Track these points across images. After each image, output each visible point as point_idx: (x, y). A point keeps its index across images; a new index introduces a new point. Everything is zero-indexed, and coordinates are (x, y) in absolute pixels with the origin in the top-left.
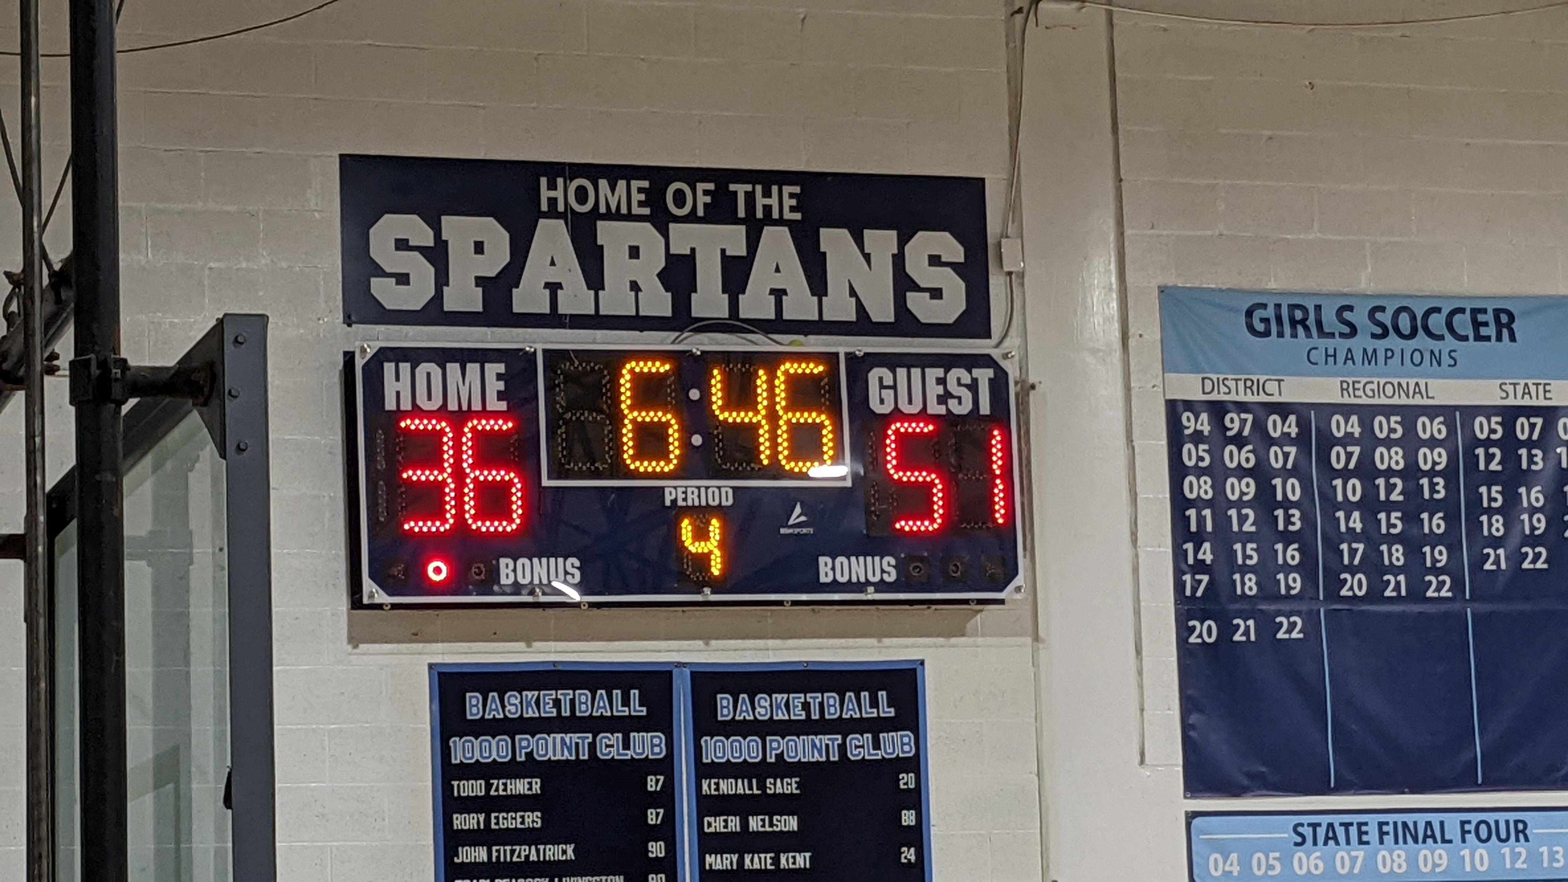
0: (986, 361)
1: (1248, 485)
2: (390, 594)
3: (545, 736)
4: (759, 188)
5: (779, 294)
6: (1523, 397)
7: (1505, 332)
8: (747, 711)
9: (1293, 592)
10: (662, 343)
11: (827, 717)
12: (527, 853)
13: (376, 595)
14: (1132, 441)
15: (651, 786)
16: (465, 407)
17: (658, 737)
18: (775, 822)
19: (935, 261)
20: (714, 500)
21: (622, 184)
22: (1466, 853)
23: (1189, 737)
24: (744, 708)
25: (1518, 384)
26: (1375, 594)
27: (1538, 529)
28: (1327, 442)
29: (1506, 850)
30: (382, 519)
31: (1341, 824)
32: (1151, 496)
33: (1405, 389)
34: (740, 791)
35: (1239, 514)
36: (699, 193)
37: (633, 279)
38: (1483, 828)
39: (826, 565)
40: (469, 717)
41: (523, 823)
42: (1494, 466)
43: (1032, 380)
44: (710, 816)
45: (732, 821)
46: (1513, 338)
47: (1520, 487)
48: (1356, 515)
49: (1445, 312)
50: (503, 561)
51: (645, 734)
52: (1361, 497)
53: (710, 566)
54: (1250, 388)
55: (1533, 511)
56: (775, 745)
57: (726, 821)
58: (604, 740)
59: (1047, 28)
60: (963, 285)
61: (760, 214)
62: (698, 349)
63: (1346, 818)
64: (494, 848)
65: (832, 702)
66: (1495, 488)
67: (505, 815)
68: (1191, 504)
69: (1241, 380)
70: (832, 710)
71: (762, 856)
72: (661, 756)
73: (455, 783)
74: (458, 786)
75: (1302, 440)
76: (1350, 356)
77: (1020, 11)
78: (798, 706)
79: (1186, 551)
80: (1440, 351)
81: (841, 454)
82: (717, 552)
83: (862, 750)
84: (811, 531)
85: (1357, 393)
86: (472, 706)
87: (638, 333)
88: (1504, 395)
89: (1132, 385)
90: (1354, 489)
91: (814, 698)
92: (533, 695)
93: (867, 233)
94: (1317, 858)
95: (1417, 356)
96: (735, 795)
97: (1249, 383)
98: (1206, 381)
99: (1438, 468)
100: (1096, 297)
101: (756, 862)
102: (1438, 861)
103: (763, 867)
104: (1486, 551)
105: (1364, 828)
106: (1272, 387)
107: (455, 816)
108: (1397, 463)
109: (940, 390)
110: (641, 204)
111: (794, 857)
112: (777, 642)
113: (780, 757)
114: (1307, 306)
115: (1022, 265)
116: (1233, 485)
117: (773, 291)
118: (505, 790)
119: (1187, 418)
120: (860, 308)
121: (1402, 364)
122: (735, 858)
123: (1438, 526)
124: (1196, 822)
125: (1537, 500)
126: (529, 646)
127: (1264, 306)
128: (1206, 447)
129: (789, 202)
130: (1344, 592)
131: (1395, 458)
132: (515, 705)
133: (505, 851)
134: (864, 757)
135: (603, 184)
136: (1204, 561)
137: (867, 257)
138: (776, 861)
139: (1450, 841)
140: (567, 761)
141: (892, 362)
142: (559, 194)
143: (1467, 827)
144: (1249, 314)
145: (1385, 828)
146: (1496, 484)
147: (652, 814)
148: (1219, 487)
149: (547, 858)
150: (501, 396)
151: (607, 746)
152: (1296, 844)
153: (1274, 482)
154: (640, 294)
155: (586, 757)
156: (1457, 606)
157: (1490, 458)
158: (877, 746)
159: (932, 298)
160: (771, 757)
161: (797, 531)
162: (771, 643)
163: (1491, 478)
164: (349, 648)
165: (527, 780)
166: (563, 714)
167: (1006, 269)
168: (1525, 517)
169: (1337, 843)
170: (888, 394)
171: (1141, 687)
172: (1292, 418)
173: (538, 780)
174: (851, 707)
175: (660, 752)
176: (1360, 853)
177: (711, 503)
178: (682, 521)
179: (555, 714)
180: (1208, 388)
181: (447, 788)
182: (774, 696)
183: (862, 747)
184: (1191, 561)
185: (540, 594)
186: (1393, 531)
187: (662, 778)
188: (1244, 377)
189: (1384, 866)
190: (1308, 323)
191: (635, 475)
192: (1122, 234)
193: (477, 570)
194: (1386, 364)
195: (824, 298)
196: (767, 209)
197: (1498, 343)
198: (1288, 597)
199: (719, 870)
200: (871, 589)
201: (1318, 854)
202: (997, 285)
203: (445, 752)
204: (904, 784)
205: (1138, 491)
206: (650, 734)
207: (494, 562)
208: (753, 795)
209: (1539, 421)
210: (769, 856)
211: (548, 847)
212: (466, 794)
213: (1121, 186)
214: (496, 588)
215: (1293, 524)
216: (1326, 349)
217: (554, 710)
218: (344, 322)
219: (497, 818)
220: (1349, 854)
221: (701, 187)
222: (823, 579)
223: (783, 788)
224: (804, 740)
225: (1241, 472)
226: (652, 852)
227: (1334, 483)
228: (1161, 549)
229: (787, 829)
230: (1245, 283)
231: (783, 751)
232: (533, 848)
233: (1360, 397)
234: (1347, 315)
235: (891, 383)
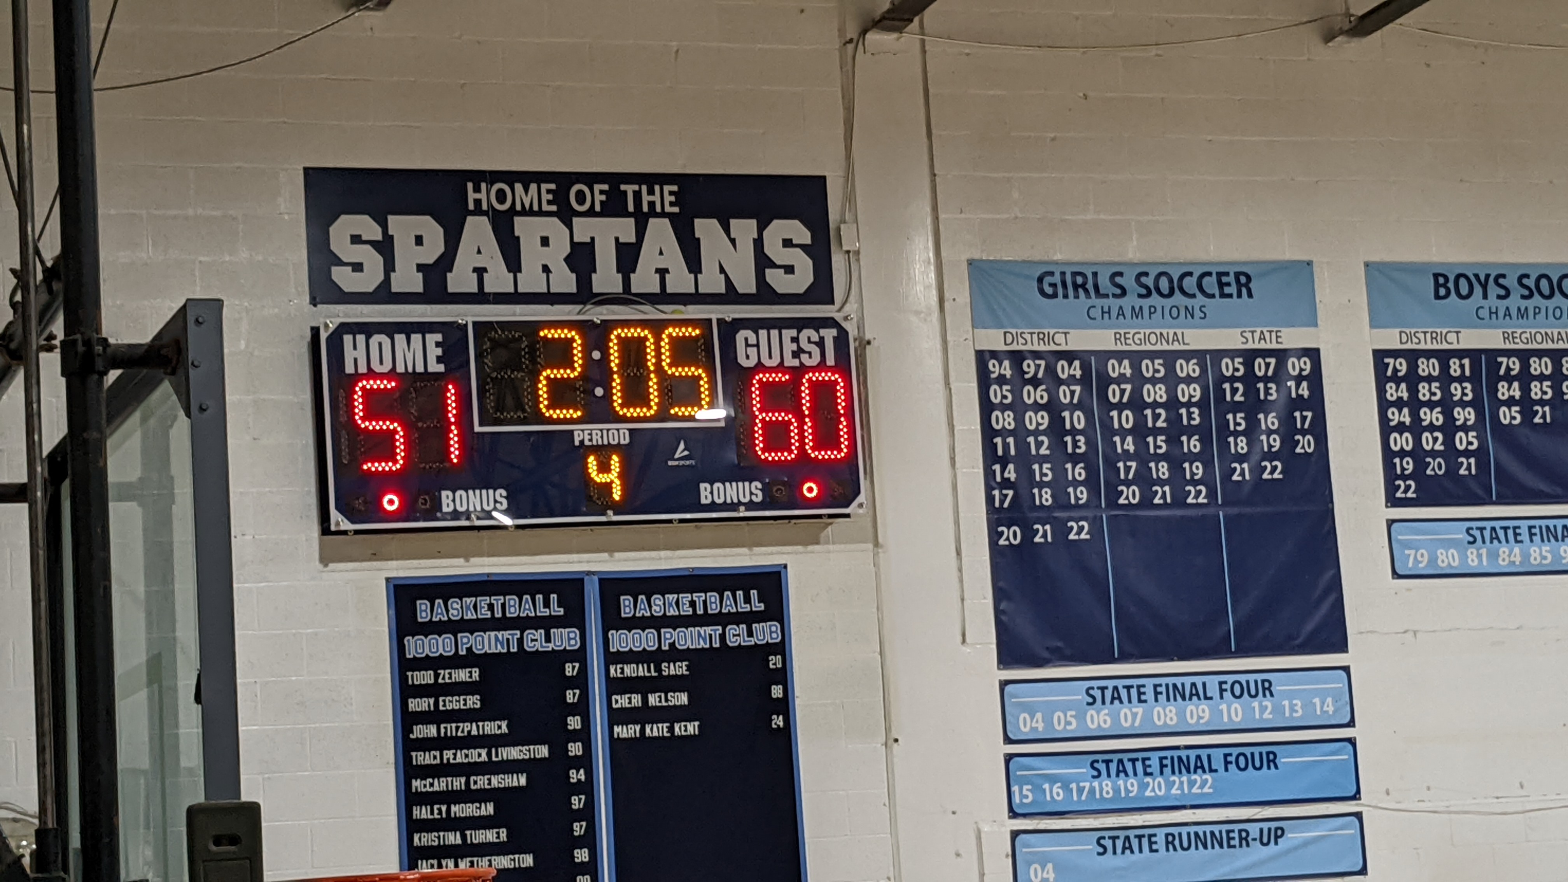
0: (830, 323)
1: (1043, 417)
2: (353, 522)
3: (482, 634)
4: (644, 188)
5: (662, 272)
6: (1259, 342)
7: (1244, 290)
8: (645, 609)
9: (1081, 502)
10: (569, 314)
11: (710, 612)
12: (469, 729)
13: (341, 523)
14: (949, 384)
15: (569, 672)
16: (410, 370)
17: (574, 632)
18: (669, 698)
19: (788, 243)
20: (614, 440)
21: (533, 187)
22: (1224, 707)
23: (1001, 620)
24: (643, 607)
25: (1255, 331)
26: (1146, 502)
27: (1274, 446)
28: (1105, 381)
29: (1255, 704)
30: (346, 462)
31: (1124, 687)
32: (965, 428)
33: (1166, 338)
34: (641, 674)
35: (1036, 440)
36: (596, 192)
37: (544, 263)
38: (1237, 688)
39: (706, 490)
40: (420, 620)
41: (465, 704)
42: (1238, 398)
43: (867, 338)
44: (617, 694)
45: (635, 698)
46: (1250, 295)
47: (1259, 413)
48: (1129, 439)
49: (1196, 275)
50: (444, 493)
51: (563, 630)
52: (1133, 426)
53: (612, 493)
54: (1043, 339)
55: (1270, 432)
56: (668, 636)
57: (630, 699)
58: (530, 636)
59: (872, 54)
60: (810, 262)
61: (645, 209)
62: (598, 319)
63: (1128, 682)
64: (442, 726)
65: (713, 600)
66: (1240, 415)
67: (450, 698)
68: (997, 433)
69: (1035, 333)
70: (714, 606)
71: (660, 725)
72: (576, 647)
73: (409, 674)
74: (412, 676)
75: (1085, 380)
76: (1121, 312)
77: (851, 41)
78: (686, 604)
79: (994, 471)
80: (1193, 307)
81: (715, 401)
82: (617, 482)
83: (738, 638)
84: (693, 462)
85: (1128, 342)
86: (421, 611)
87: (549, 307)
88: (1244, 340)
89: (948, 338)
90: (1127, 419)
91: (699, 597)
92: (471, 601)
93: (733, 222)
94: (1105, 715)
95: (1175, 310)
96: (637, 677)
97: (1041, 336)
98: (1008, 335)
99: (1194, 400)
100: (918, 269)
101: (655, 730)
102: (1201, 714)
103: (661, 734)
104: (1234, 465)
105: (1142, 690)
106: (1060, 338)
107: (410, 700)
108: (1161, 397)
109: (794, 347)
110: (549, 202)
111: (686, 726)
112: (669, 553)
113: (672, 645)
114: (1086, 273)
115: (857, 244)
116: (1030, 418)
117: (658, 271)
118: (450, 678)
119: (992, 364)
120: (728, 282)
121: (1163, 318)
122: (638, 728)
123: (1195, 446)
124: (1009, 688)
125: (1273, 423)
126: (468, 561)
127: (1052, 274)
128: (1008, 387)
129: (668, 198)
130: (1122, 501)
131: (1159, 393)
132: (457, 609)
133: (451, 727)
134: (740, 643)
135: (518, 187)
136: (1009, 479)
137: (733, 241)
138: (671, 729)
139: (1211, 698)
140: (500, 653)
141: (755, 325)
142: (482, 196)
143: (1224, 686)
144: (1040, 280)
145: (1159, 689)
146: (1240, 411)
147: (570, 694)
148: (1019, 420)
149: (486, 733)
150: (439, 360)
151: (532, 640)
152: (1089, 704)
153: (1063, 414)
154: (551, 275)
155: (515, 650)
156: (1211, 511)
157: (1234, 391)
158: (750, 634)
159: (786, 273)
160: (665, 646)
161: (682, 463)
162: (663, 553)
163: (1236, 407)
164: (320, 567)
165: (468, 670)
166: (497, 616)
167: (845, 248)
168: (1264, 437)
169: (1121, 702)
170: (752, 351)
171: (961, 581)
172: (1077, 363)
173: (477, 670)
174: (728, 603)
175: (575, 644)
176: (1139, 710)
177: (612, 442)
178: (588, 457)
179: (489, 616)
180: (1009, 341)
181: (403, 679)
182: (666, 596)
183: (739, 635)
184: (998, 479)
185: (475, 519)
186: (1159, 451)
187: (577, 665)
188: (1036, 331)
189: (1159, 719)
190: (1087, 286)
191: (550, 421)
192: (937, 218)
193: (423, 501)
194: (1150, 318)
195: (699, 276)
196: (652, 204)
197: (1239, 300)
198: (1077, 506)
199: (625, 739)
200: (742, 508)
201: (1106, 711)
202: (838, 261)
203: (400, 648)
204: (773, 664)
205: (955, 423)
206: (567, 630)
207: (437, 494)
208: (651, 677)
209: (1272, 361)
210: (665, 725)
211: (486, 723)
212: (418, 683)
213: (935, 180)
214: (439, 515)
215: (1080, 447)
216: (1102, 308)
217: (489, 613)
218: (311, 303)
219: (444, 701)
220: (1131, 710)
221: (597, 188)
222: (703, 501)
223: (675, 670)
224: (691, 631)
225: (1037, 407)
226: (571, 725)
227: (1111, 414)
228: (976, 470)
229: (679, 703)
230: (1037, 255)
231: (674, 641)
232: (474, 725)
233: (1130, 345)
234: (1118, 280)
235: (755, 342)
